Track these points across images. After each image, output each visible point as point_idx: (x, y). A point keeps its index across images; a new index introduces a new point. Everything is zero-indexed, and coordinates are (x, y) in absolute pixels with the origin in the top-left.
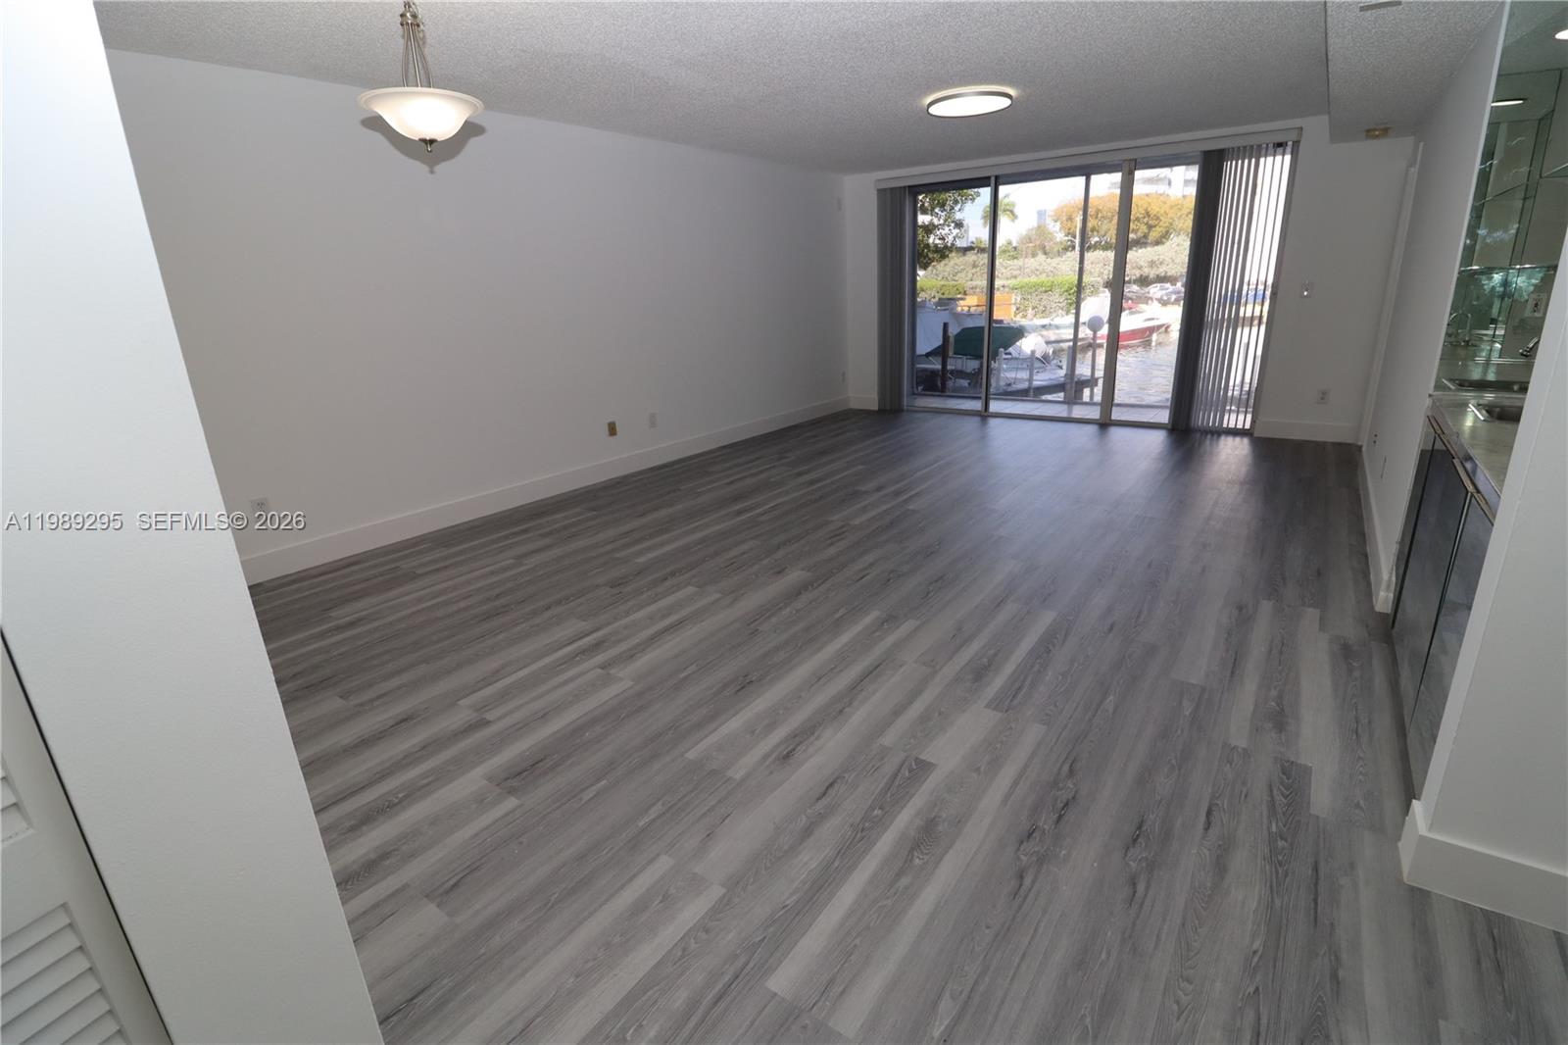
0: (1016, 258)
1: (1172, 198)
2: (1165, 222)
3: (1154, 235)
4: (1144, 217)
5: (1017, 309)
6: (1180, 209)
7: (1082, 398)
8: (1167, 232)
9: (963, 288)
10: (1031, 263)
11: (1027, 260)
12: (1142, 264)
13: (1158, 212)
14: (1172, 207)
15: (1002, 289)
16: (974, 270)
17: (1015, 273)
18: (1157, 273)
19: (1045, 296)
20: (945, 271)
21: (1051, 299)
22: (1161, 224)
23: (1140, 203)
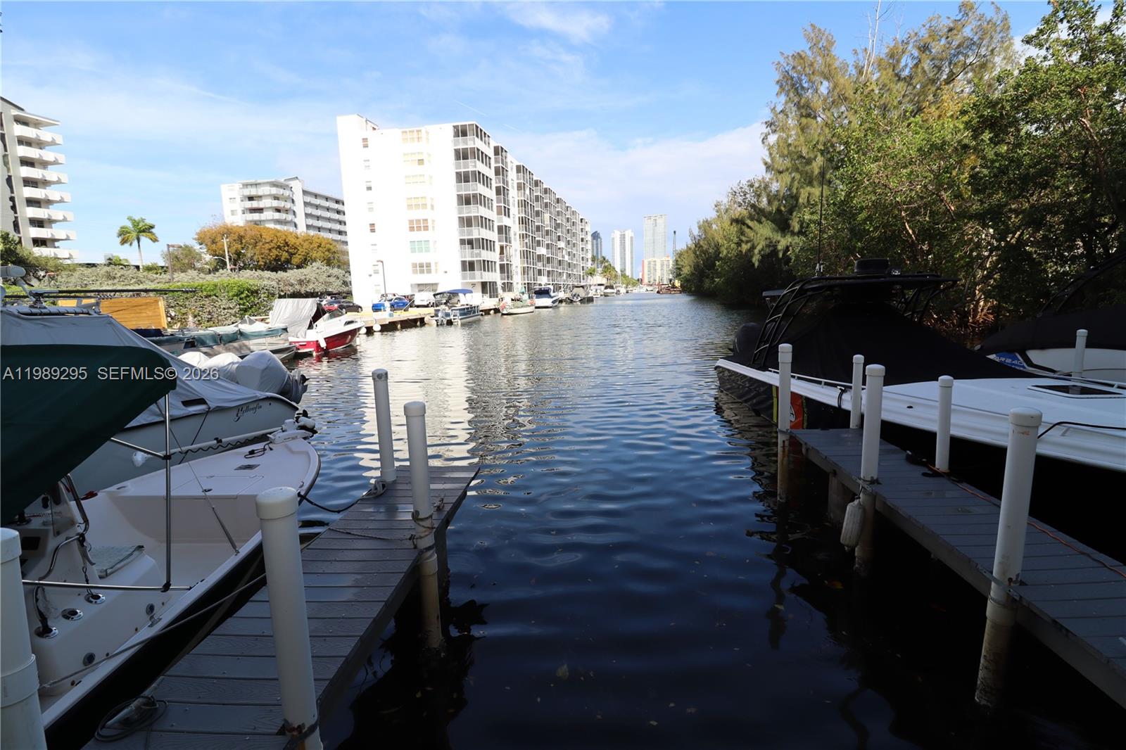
3: (296, 260)
8: (306, 259)
12: (293, 282)
13: (295, 243)
22: (299, 252)
23: (279, 235)
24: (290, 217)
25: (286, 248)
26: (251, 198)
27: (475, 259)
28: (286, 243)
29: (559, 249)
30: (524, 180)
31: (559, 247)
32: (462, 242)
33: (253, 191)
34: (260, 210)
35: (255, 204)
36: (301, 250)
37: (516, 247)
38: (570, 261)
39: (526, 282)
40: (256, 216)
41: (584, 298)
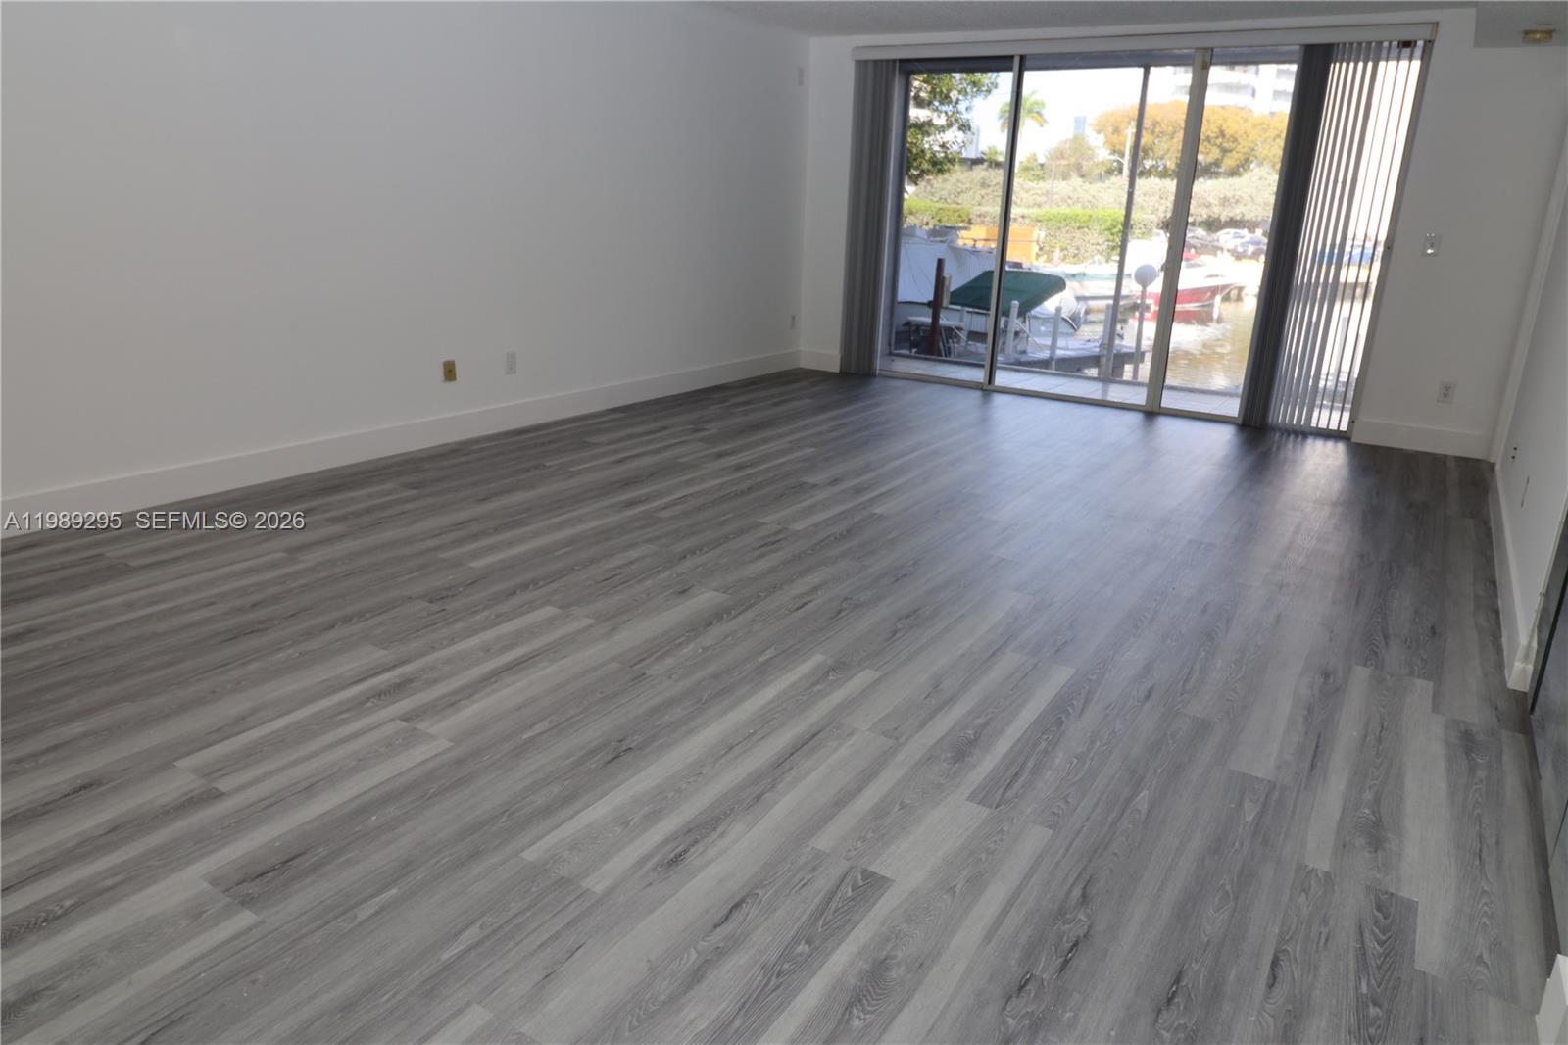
0: (1042, 178)
1: (1256, 115)
2: (1243, 147)
3: (1229, 162)
4: (1217, 138)
5: (1041, 249)
6: (1265, 131)
7: (1121, 375)
8: (1247, 160)
9: (968, 214)
10: (1061, 187)
11: (1056, 182)
12: (1212, 201)
13: (1236, 132)
14: (1255, 126)
15: (1020, 219)
16: (983, 192)
17: (1039, 199)
18: (1231, 214)
19: (1078, 234)
20: (942, 189)
21: (1087, 238)
22: (1239, 148)
25: (1219, 141)
28: (1222, 132)
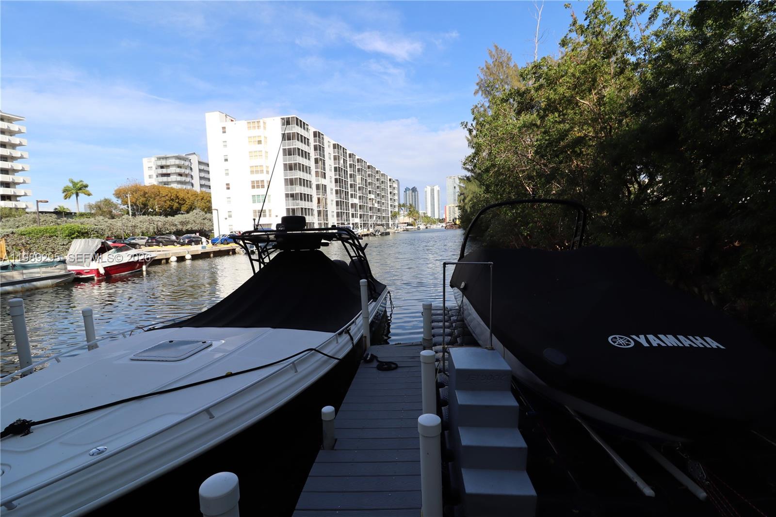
3: (184, 208)
13: (184, 197)
22: (187, 203)
23: (172, 191)
24: (188, 179)
25: (177, 201)
26: (162, 167)
27: (295, 207)
28: (177, 197)
29: (370, 199)
30: (338, 153)
31: (369, 198)
32: (287, 195)
33: (163, 163)
34: (168, 175)
35: (164, 171)
36: (188, 201)
37: (332, 198)
38: (380, 208)
39: (340, 222)
40: (165, 179)
41: (383, 233)
